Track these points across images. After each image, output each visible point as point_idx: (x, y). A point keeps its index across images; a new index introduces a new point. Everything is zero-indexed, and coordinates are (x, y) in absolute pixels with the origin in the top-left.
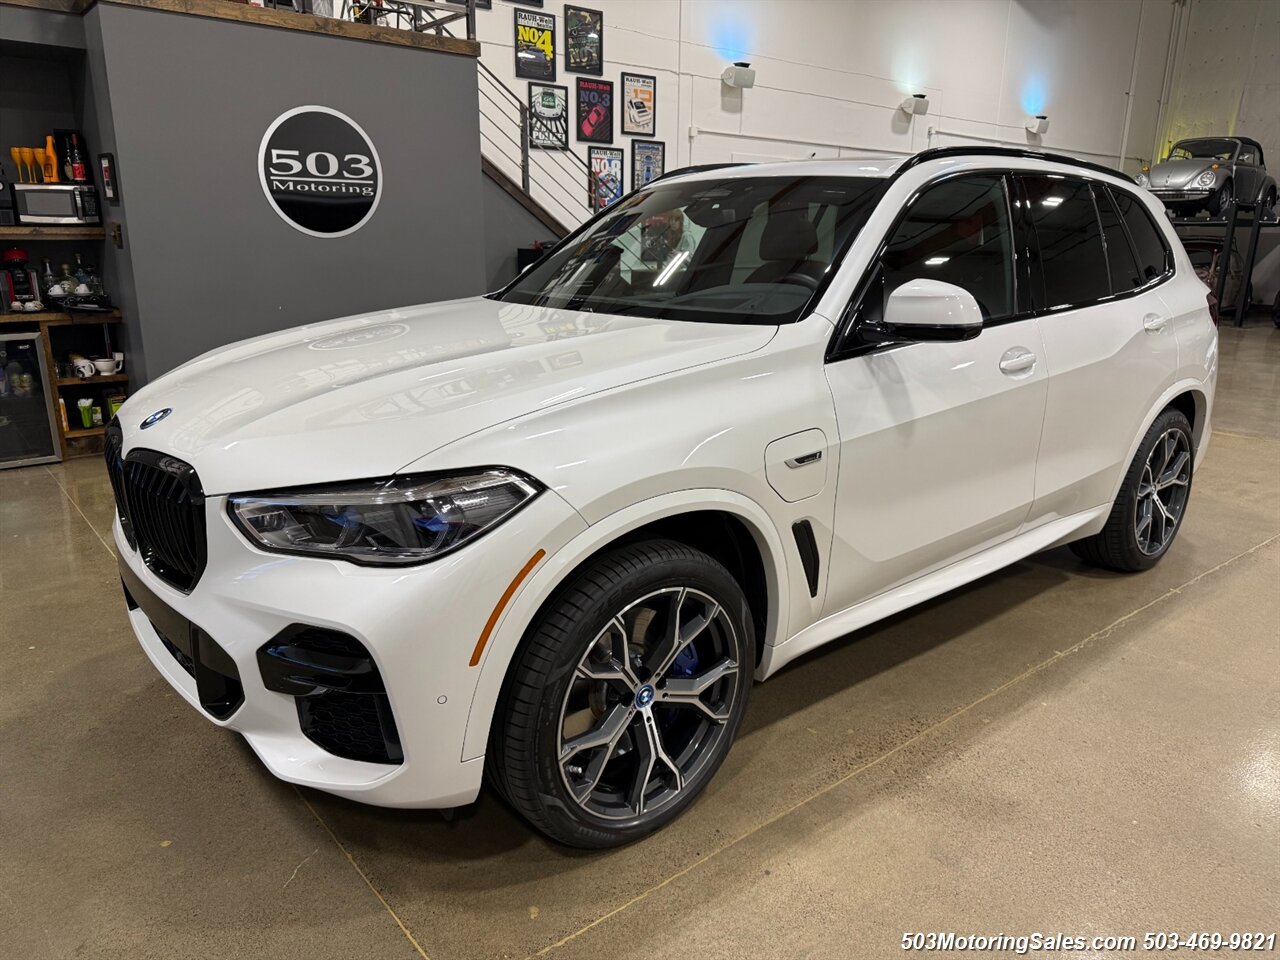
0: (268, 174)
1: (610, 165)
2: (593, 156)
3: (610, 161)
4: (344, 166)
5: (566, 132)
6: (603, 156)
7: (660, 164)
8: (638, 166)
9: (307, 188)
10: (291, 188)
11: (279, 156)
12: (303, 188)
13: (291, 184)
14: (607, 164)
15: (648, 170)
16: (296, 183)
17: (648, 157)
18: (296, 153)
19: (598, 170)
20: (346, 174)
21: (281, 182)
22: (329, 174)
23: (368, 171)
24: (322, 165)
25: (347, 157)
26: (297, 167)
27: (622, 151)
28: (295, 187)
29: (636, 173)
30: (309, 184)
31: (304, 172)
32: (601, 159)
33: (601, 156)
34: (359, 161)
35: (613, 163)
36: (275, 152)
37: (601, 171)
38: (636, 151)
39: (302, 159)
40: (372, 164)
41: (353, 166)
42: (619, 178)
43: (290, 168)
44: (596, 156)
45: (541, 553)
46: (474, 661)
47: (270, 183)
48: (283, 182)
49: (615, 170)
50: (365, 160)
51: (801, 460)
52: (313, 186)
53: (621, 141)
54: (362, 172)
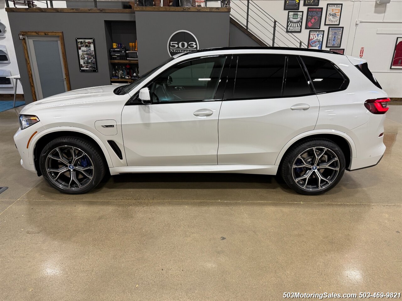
0: (169, 48)
1: (318, 36)
2: (311, 33)
3: (318, 35)
4: (189, 45)
5: (301, 27)
6: (315, 33)
7: (341, 35)
8: (330, 36)
9: (179, 51)
10: (175, 51)
11: (172, 44)
12: (178, 51)
13: (175, 50)
14: (317, 36)
15: (335, 37)
16: (176, 50)
17: (335, 33)
18: (177, 42)
19: (312, 38)
20: (189, 47)
21: (172, 50)
22: (185, 48)
23: (195, 46)
24: (183, 45)
25: (190, 43)
26: (177, 46)
27: (324, 31)
28: (176, 51)
29: (329, 38)
30: (179, 50)
31: (178, 47)
32: (314, 35)
33: (314, 34)
34: (193, 44)
35: (319, 36)
36: (171, 43)
37: (314, 38)
38: (330, 31)
39: (178, 44)
40: (196, 44)
41: (191, 45)
42: (321, 40)
43: (175, 46)
44: (312, 34)
45: (36, 132)
46: (27, 147)
47: (170, 50)
48: (173, 50)
49: (320, 38)
50: (194, 43)
51: (107, 126)
52: (180, 51)
53: (323, 27)
54: (193, 46)
